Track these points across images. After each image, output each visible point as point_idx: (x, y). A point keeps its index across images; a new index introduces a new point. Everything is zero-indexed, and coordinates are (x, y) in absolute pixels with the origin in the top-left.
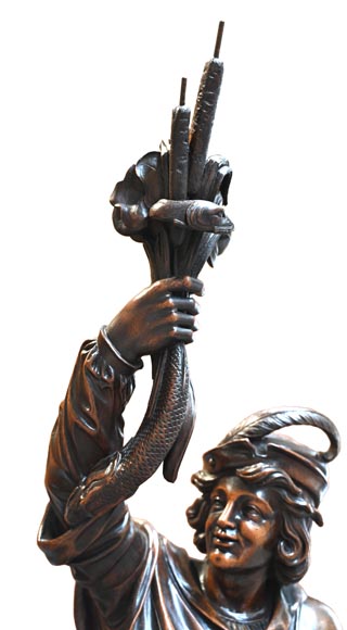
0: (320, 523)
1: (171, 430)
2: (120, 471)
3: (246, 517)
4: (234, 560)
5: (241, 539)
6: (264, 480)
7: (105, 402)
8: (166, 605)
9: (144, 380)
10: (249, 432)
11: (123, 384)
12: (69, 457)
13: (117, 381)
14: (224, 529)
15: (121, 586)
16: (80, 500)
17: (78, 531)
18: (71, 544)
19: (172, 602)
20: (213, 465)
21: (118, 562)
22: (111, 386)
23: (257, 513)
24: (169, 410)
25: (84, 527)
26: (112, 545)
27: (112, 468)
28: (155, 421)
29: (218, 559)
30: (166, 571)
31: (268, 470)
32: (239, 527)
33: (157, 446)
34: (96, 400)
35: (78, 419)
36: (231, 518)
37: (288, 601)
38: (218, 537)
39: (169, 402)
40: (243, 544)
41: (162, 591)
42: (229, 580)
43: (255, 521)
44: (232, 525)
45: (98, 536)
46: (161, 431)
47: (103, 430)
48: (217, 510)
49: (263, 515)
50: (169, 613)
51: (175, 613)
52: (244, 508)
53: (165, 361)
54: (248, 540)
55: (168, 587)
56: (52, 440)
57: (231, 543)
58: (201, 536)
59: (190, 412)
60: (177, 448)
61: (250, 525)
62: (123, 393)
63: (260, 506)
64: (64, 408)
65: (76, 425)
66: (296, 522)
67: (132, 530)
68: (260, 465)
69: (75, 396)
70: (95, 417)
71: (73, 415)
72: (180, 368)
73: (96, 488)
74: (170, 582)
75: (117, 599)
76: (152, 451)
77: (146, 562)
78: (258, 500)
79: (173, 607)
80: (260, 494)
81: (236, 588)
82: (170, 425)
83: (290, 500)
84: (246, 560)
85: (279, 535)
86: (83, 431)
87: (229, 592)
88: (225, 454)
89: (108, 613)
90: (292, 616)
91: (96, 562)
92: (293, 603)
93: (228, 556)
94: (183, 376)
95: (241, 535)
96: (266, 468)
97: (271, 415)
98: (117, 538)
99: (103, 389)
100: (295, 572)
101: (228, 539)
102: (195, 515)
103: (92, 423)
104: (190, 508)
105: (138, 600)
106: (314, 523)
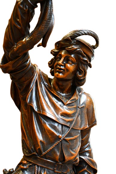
0: (91, 67)
1: (46, 27)
2: (28, 40)
3: (67, 63)
4: (63, 76)
5: (65, 70)
6: (74, 51)
7: (24, 18)
8: (40, 88)
9: (38, 11)
10: (70, 36)
11: (31, 12)
12: (11, 36)
13: (28, 11)
14: (60, 66)
15: (26, 82)
16: (14, 50)
17: (13, 62)
18: (11, 66)
19: (42, 88)
20: (58, 47)
21: (26, 74)
22: (27, 12)
23: (71, 62)
24: (45, 21)
25: (15, 61)
26: (24, 68)
27: (26, 39)
28: (41, 24)
29: (58, 75)
30: (41, 79)
31: (76, 48)
32: (65, 66)
33: (41, 32)
34: (21, 16)
35: (15, 23)
36: (63, 63)
37: (78, 92)
38: (58, 68)
39: (46, 18)
40: (66, 71)
41: (39, 85)
42: (60, 83)
43: (70, 64)
44: (63, 65)
45: (19, 64)
46: (42, 27)
47: (23, 28)
48: (58, 61)
49: (73, 62)
50: (41, 91)
51: (43, 91)
52: (67, 60)
53: (45, 5)
54: (67, 70)
55: (41, 84)
56: (6, 32)
57: (62, 71)
58: (53, 70)
59: (52, 23)
60: (47, 35)
61: (68, 65)
62: (30, 16)
63: (72, 59)
64: (10, 21)
65: (14, 25)
66: (83, 66)
67: (30, 65)
68: (73, 46)
69: (14, 16)
70: (20, 23)
71: (13, 22)
72: (50, 7)
73: (20, 45)
74: (42, 83)
75: (25, 86)
76: (39, 34)
77: (34, 75)
78: (72, 57)
79: (42, 90)
80: (72, 56)
81: (62, 86)
82: (45, 25)
83: (82, 58)
84: (66, 76)
85: (77, 69)
86: (17, 27)
87: (60, 87)
88: (62, 43)
89: (22, 91)
90: (79, 96)
91: (19, 73)
92: (80, 93)
93: (61, 74)
94: (50, 9)
95: (66, 68)
96: (75, 47)
97: (78, 31)
98: (26, 66)
99: (24, 13)
100: (81, 82)
101: (61, 69)
102: (51, 63)
103: (20, 25)
104: (50, 62)
105: (31, 86)
106: (89, 67)
